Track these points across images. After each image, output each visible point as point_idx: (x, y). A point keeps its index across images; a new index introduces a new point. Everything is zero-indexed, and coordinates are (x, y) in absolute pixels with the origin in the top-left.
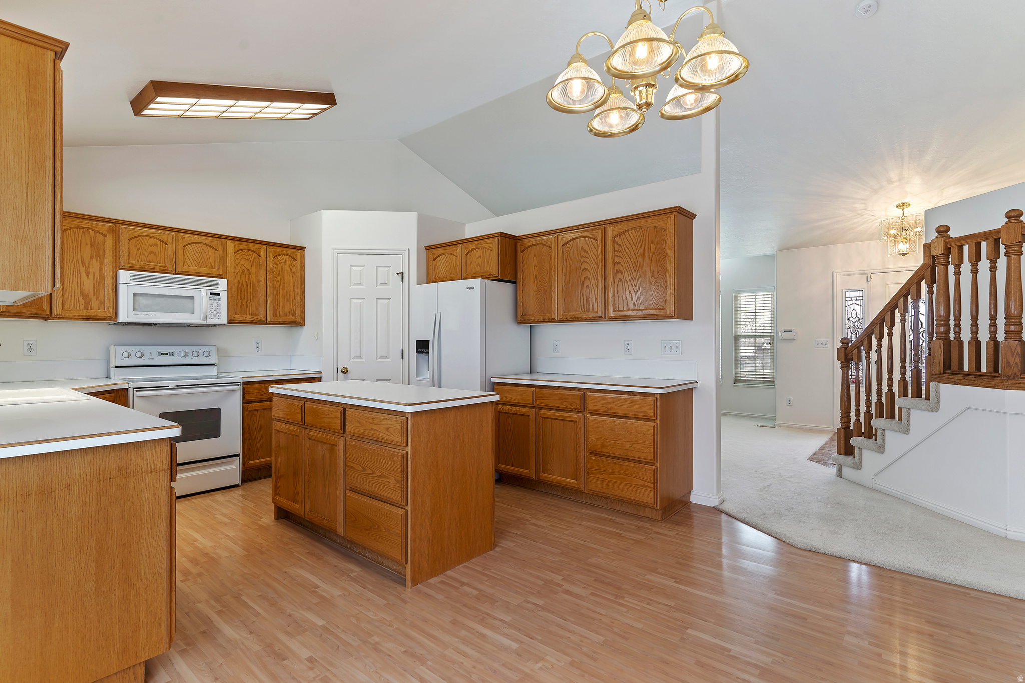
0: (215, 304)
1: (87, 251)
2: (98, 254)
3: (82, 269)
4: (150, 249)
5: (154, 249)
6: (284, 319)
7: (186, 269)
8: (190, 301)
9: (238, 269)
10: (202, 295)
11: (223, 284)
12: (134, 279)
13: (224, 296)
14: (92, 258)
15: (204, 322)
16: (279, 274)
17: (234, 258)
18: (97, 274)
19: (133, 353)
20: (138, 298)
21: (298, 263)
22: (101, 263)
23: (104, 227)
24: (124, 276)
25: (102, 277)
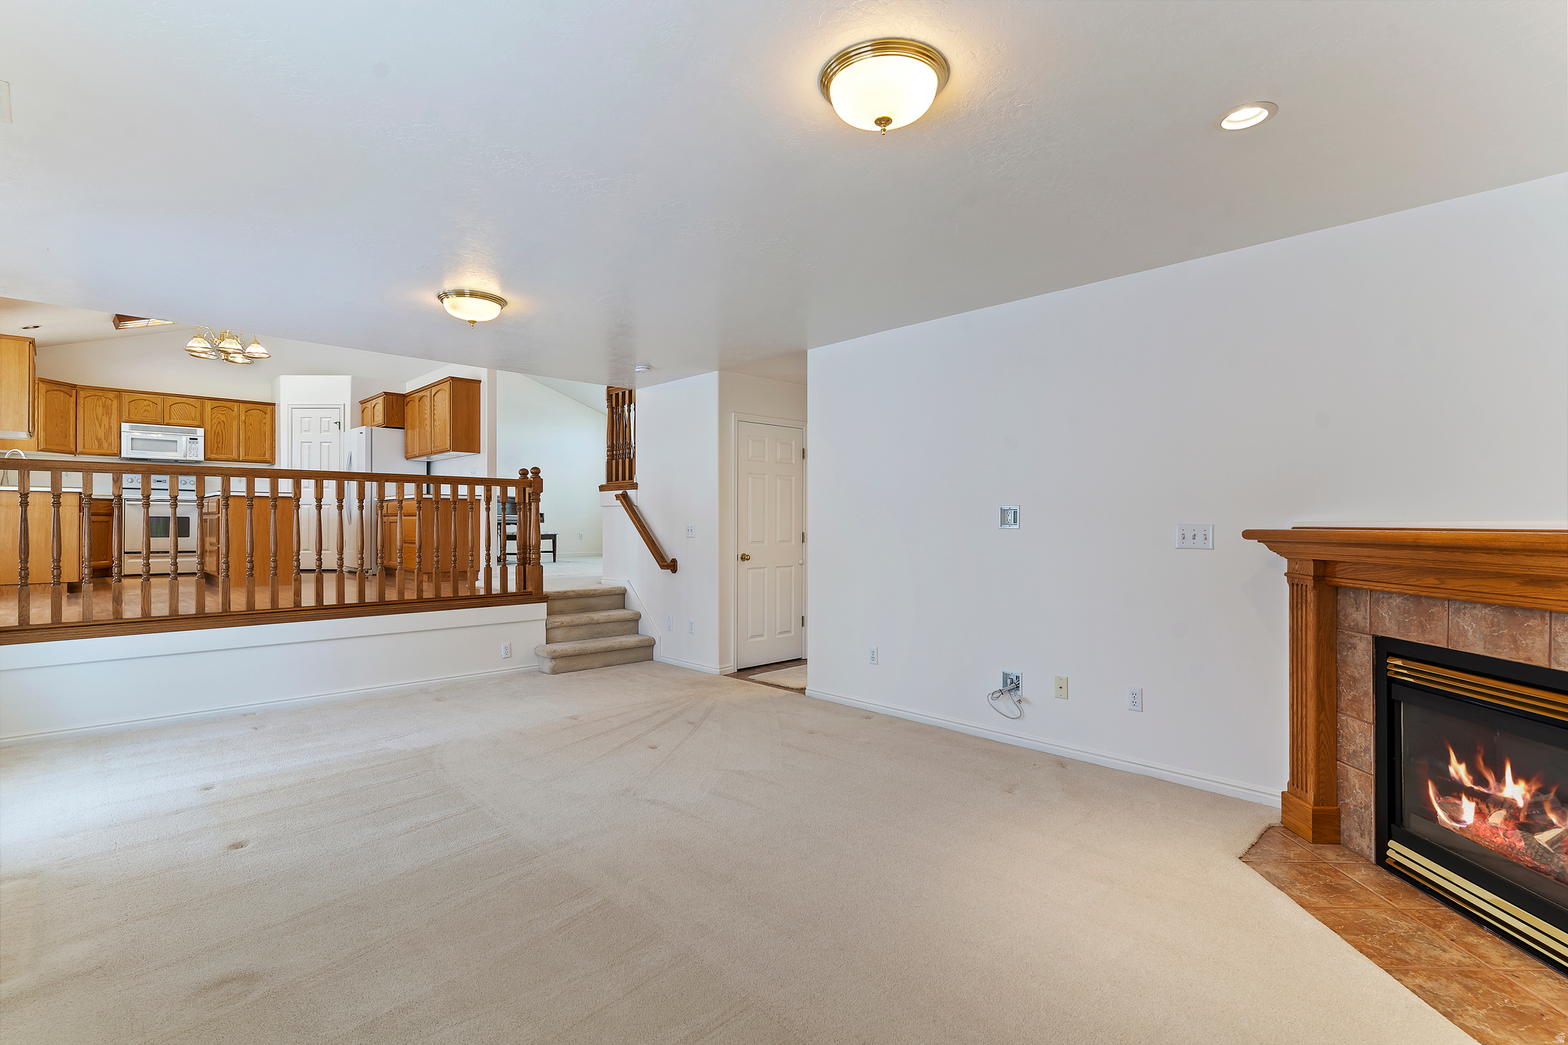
0: (193, 446)
1: (100, 411)
2: (107, 411)
3: (97, 423)
4: (145, 408)
5: (148, 408)
6: (255, 458)
7: (171, 422)
8: (174, 444)
9: (214, 421)
10: (183, 440)
11: (200, 432)
12: (132, 428)
13: (201, 441)
14: (103, 415)
15: (185, 459)
16: (251, 424)
17: (212, 412)
18: (107, 426)
19: (135, 480)
20: (134, 441)
21: (268, 416)
22: (110, 418)
23: (111, 395)
24: (125, 426)
25: (110, 427)
